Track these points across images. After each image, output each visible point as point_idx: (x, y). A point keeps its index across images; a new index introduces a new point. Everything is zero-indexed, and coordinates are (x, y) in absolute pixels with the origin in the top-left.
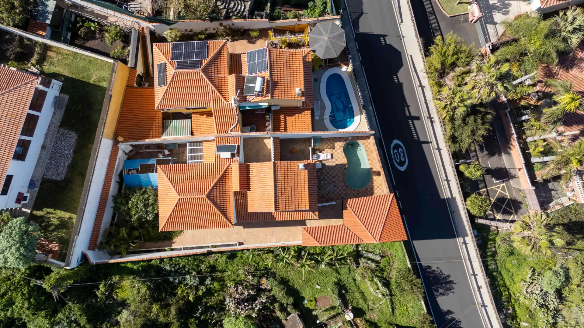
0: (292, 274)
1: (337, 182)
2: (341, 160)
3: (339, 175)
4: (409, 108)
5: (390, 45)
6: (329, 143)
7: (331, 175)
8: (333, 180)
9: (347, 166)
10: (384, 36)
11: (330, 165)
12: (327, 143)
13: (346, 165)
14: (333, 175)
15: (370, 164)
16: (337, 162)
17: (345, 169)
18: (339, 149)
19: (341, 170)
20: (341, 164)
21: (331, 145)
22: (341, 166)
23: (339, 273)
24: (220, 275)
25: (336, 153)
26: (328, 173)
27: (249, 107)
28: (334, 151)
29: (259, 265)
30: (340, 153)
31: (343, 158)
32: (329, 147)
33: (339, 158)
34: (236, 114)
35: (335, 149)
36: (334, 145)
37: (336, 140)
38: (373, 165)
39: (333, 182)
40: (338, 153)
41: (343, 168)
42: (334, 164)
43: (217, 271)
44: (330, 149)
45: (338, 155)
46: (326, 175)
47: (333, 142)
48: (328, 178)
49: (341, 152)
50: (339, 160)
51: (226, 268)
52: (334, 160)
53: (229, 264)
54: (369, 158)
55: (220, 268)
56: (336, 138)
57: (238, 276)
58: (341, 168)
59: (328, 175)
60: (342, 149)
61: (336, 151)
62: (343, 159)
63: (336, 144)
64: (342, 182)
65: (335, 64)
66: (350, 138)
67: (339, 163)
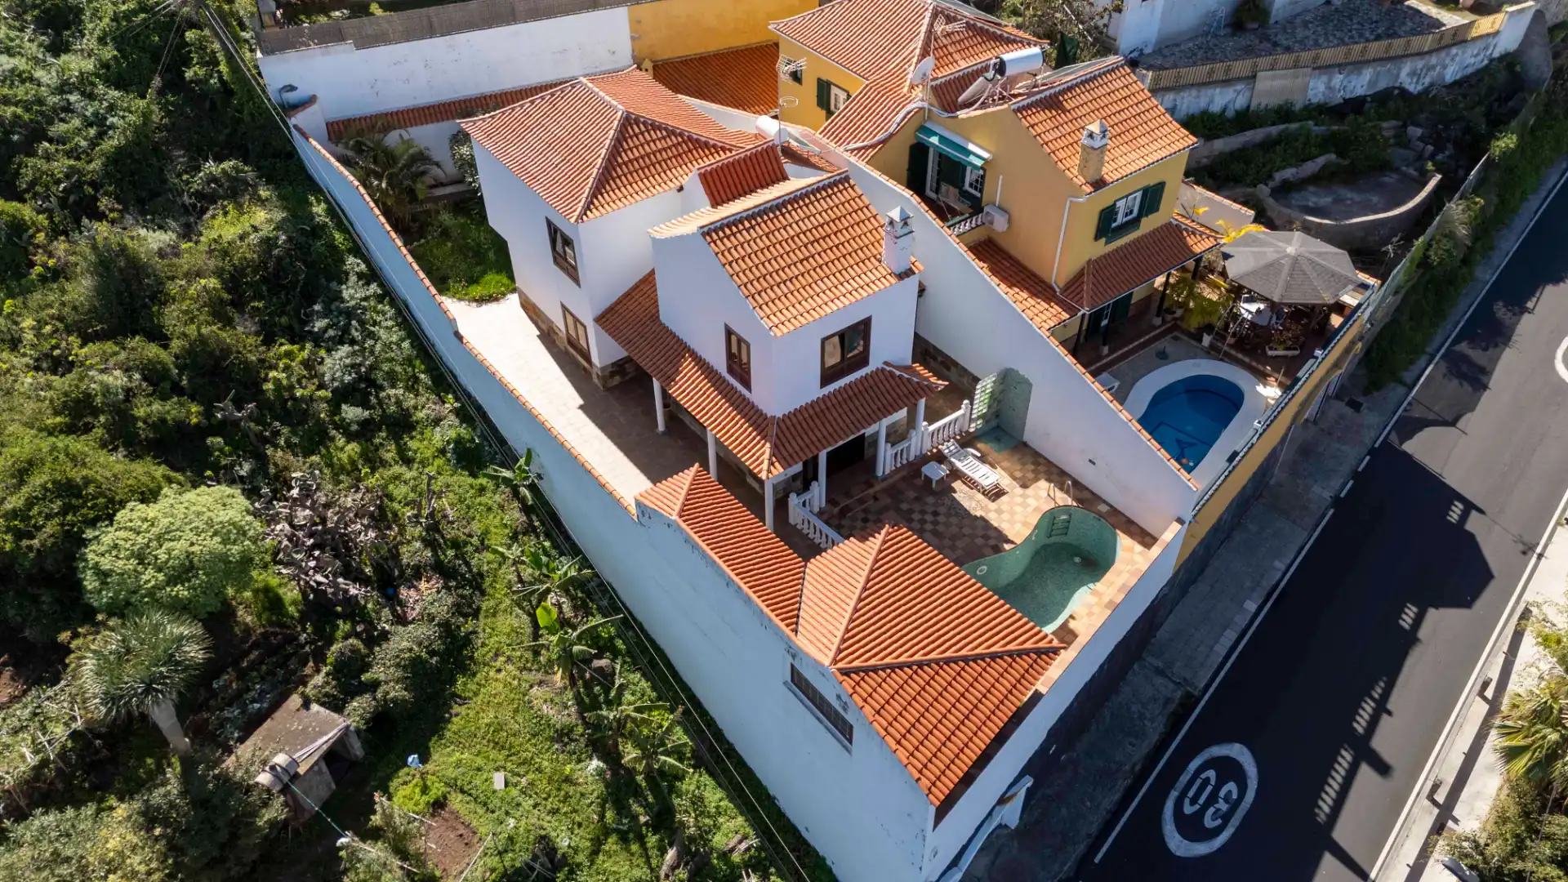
2: (1011, 522)
4: (1385, 716)
5: (1471, 537)
6: (1031, 467)
7: (935, 523)
9: (1007, 547)
10: (1469, 506)
11: (966, 505)
12: (1024, 464)
13: (1009, 542)
14: (940, 528)
16: (991, 516)
17: (995, 548)
18: (1037, 498)
19: (979, 541)
20: (997, 530)
21: (1030, 475)
22: (992, 533)
24: (389, 453)
25: (1019, 500)
26: (935, 514)
27: (942, 139)
28: (1018, 490)
30: (1030, 510)
31: (1025, 524)
32: (1018, 474)
33: (1012, 514)
34: (898, 120)
35: (1029, 491)
36: (1036, 480)
37: (1055, 476)
40: (1024, 505)
41: (992, 542)
42: (978, 513)
43: (397, 438)
44: (1015, 479)
45: (1019, 509)
46: (923, 512)
47: (1042, 474)
49: (1036, 509)
50: (1005, 516)
51: (421, 461)
52: (993, 506)
53: (439, 462)
55: (413, 444)
58: (986, 538)
60: (1046, 507)
61: (1023, 495)
62: (1018, 526)
63: (1043, 484)
65: (1254, 364)
66: (1103, 508)
67: (996, 525)
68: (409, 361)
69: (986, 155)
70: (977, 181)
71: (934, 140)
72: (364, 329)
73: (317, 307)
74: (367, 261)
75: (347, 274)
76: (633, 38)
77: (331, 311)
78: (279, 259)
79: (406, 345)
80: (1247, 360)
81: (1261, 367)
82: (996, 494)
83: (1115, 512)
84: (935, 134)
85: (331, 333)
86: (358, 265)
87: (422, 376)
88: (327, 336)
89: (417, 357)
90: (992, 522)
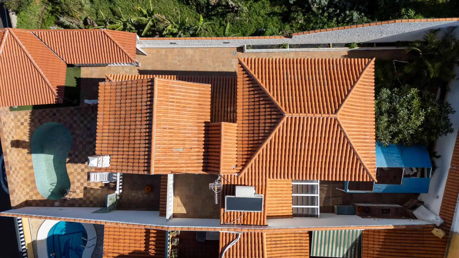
0: (174, 10)
1: (85, 136)
2: (76, 170)
3: (81, 146)
6: (91, 199)
9: (68, 159)
12: (95, 198)
15: (30, 161)
16: (83, 166)
17: (70, 155)
18: (78, 188)
19: (77, 153)
20: (76, 163)
21: (88, 195)
22: (76, 160)
23: (112, 10)
24: (277, 9)
25: (82, 181)
28: (85, 185)
29: (220, 23)
30: (76, 181)
31: (72, 173)
32: (92, 192)
33: (79, 174)
35: (82, 188)
36: (84, 195)
37: (81, 202)
38: (26, 159)
40: (79, 181)
41: (73, 156)
43: (280, 14)
44: (92, 189)
45: (79, 177)
47: (85, 199)
49: (74, 183)
50: (79, 170)
51: (266, 19)
52: (86, 171)
53: (262, 25)
54: (31, 171)
55: (275, 18)
56: (80, 206)
57: (250, 7)
58: (77, 156)
60: (72, 186)
61: (82, 184)
62: (73, 170)
63: (81, 196)
64: (78, 135)
66: (56, 203)
67: (79, 164)
90: (81, 164)
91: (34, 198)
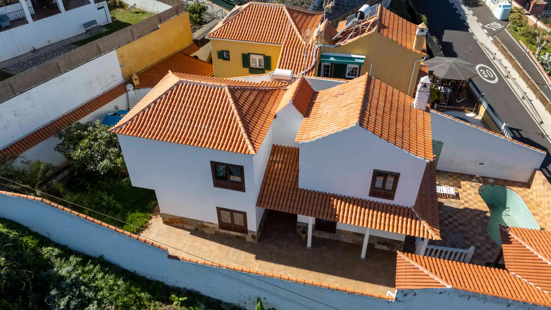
1: (471, 233)
2: (475, 204)
3: (474, 223)
6: (451, 179)
8: (461, 228)
9: (488, 215)
11: (454, 206)
12: (447, 179)
13: (487, 212)
14: (460, 221)
15: (539, 221)
16: (467, 205)
17: (487, 218)
18: (469, 189)
19: (478, 218)
20: (475, 210)
21: (455, 182)
22: (477, 212)
25: (465, 193)
26: (450, 217)
28: (460, 190)
30: (473, 195)
31: (480, 202)
32: (452, 184)
33: (471, 200)
35: (463, 188)
36: (459, 182)
37: (462, 178)
38: (546, 224)
39: (461, 231)
40: (470, 194)
41: (482, 216)
42: (462, 207)
45: (470, 197)
46: (446, 219)
47: (458, 179)
48: (451, 223)
49: (475, 194)
50: (470, 202)
52: (462, 201)
54: (534, 211)
56: (462, 174)
58: (478, 215)
59: (450, 220)
60: (477, 191)
61: (464, 191)
62: (479, 204)
63: (463, 183)
64: (480, 235)
65: (456, 108)
66: (491, 181)
67: (473, 208)
68: (128, 291)
69: (364, 57)
70: (352, 71)
71: (332, 59)
72: (90, 289)
73: (53, 292)
74: (56, 245)
75: (49, 260)
76: (121, 66)
77: (64, 289)
78: (8, 275)
79: (120, 282)
80: (453, 107)
81: (460, 108)
82: (457, 196)
83: (496, 180)
84: (331, 56)
85: (73, 303)
86: (53, 251)
87: (143, 294)
88: (72, 307)
89: (131, 285)
90: (470, 208)
91: (521, 189)
